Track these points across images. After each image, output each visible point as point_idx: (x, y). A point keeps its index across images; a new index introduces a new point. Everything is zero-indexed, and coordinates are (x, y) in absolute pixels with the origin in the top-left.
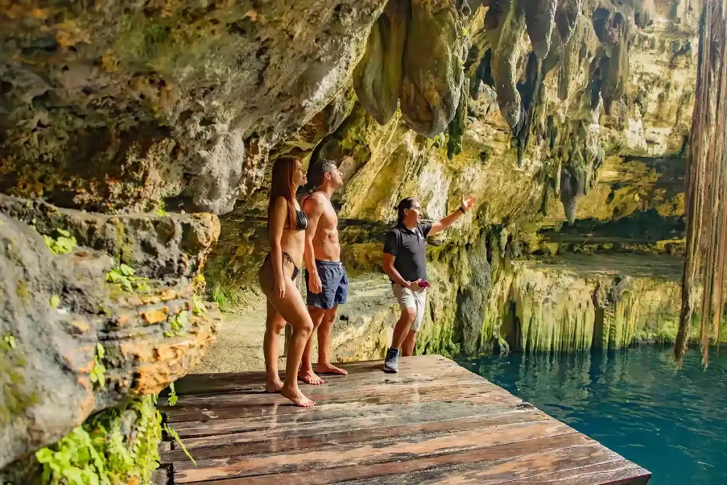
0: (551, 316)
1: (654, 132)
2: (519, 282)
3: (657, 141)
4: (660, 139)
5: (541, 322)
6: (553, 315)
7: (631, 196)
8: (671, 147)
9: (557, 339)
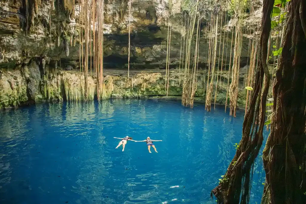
0: (76, 89)
1: (105, 26)
2: (64, 77)
3: (106, 29)
4: (108, 28)
5: (72, 91)
6: (77, 88)
7: (108, 48)
8: (113, 31)
9: (80, 96)
